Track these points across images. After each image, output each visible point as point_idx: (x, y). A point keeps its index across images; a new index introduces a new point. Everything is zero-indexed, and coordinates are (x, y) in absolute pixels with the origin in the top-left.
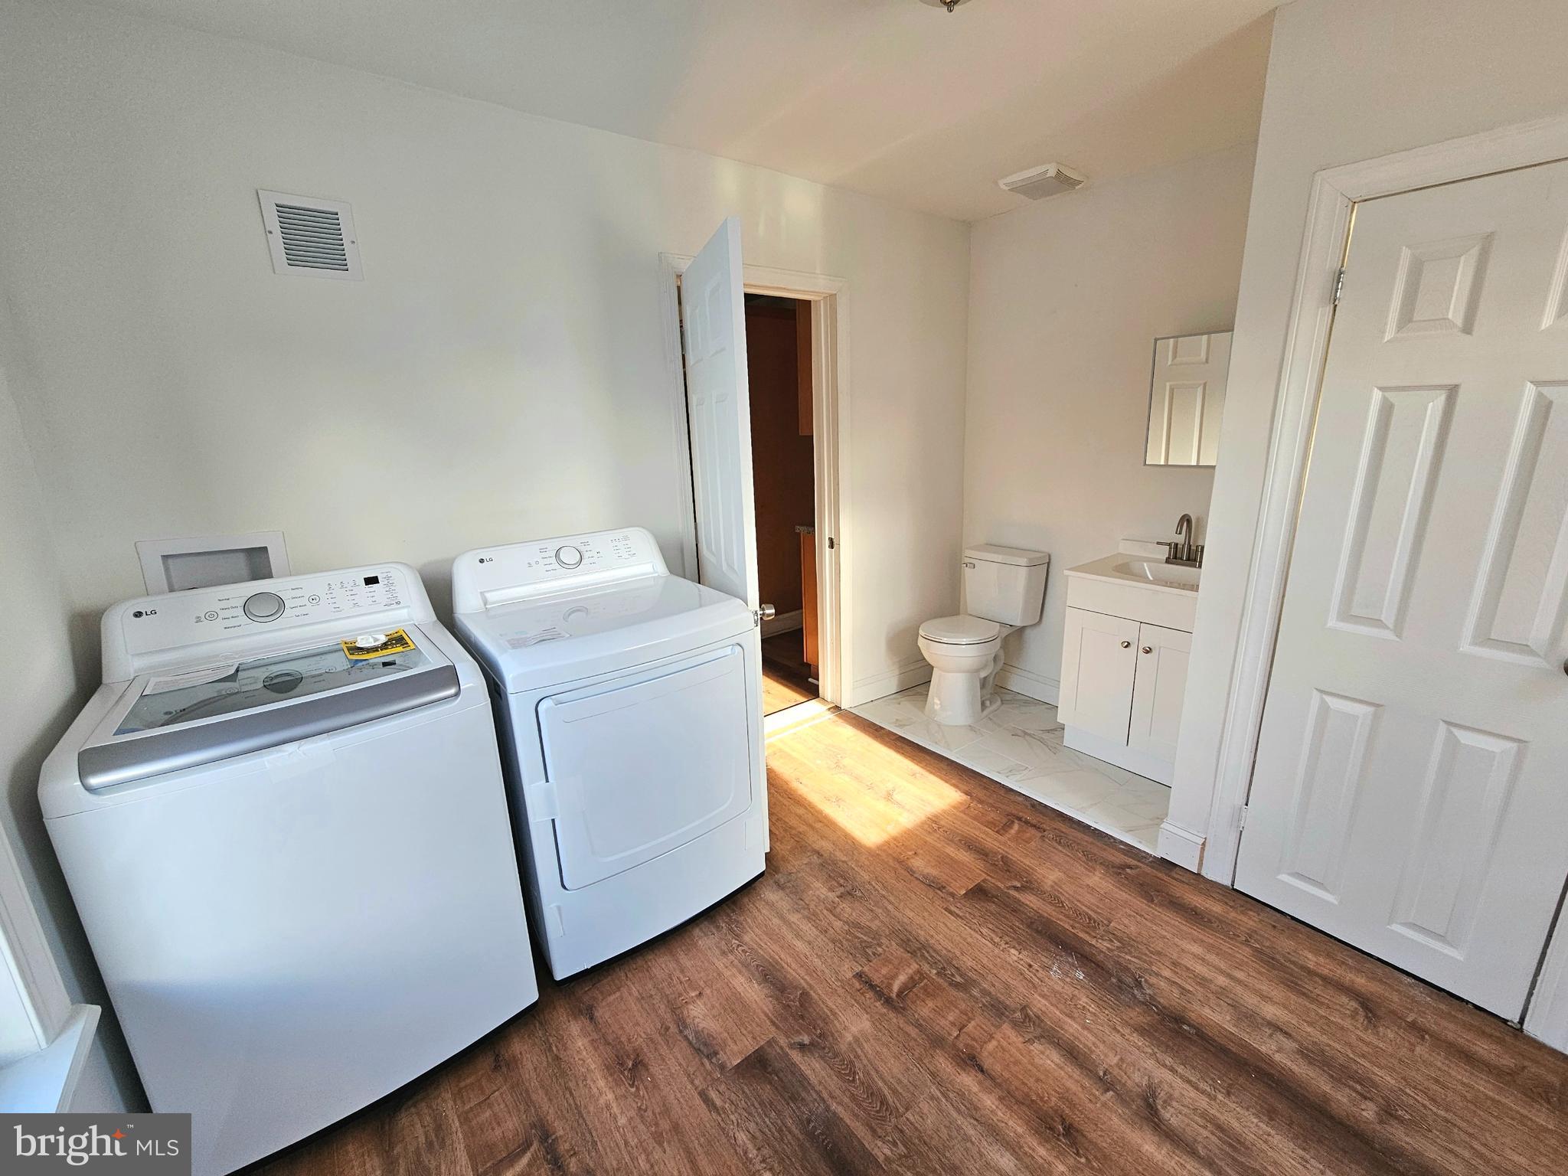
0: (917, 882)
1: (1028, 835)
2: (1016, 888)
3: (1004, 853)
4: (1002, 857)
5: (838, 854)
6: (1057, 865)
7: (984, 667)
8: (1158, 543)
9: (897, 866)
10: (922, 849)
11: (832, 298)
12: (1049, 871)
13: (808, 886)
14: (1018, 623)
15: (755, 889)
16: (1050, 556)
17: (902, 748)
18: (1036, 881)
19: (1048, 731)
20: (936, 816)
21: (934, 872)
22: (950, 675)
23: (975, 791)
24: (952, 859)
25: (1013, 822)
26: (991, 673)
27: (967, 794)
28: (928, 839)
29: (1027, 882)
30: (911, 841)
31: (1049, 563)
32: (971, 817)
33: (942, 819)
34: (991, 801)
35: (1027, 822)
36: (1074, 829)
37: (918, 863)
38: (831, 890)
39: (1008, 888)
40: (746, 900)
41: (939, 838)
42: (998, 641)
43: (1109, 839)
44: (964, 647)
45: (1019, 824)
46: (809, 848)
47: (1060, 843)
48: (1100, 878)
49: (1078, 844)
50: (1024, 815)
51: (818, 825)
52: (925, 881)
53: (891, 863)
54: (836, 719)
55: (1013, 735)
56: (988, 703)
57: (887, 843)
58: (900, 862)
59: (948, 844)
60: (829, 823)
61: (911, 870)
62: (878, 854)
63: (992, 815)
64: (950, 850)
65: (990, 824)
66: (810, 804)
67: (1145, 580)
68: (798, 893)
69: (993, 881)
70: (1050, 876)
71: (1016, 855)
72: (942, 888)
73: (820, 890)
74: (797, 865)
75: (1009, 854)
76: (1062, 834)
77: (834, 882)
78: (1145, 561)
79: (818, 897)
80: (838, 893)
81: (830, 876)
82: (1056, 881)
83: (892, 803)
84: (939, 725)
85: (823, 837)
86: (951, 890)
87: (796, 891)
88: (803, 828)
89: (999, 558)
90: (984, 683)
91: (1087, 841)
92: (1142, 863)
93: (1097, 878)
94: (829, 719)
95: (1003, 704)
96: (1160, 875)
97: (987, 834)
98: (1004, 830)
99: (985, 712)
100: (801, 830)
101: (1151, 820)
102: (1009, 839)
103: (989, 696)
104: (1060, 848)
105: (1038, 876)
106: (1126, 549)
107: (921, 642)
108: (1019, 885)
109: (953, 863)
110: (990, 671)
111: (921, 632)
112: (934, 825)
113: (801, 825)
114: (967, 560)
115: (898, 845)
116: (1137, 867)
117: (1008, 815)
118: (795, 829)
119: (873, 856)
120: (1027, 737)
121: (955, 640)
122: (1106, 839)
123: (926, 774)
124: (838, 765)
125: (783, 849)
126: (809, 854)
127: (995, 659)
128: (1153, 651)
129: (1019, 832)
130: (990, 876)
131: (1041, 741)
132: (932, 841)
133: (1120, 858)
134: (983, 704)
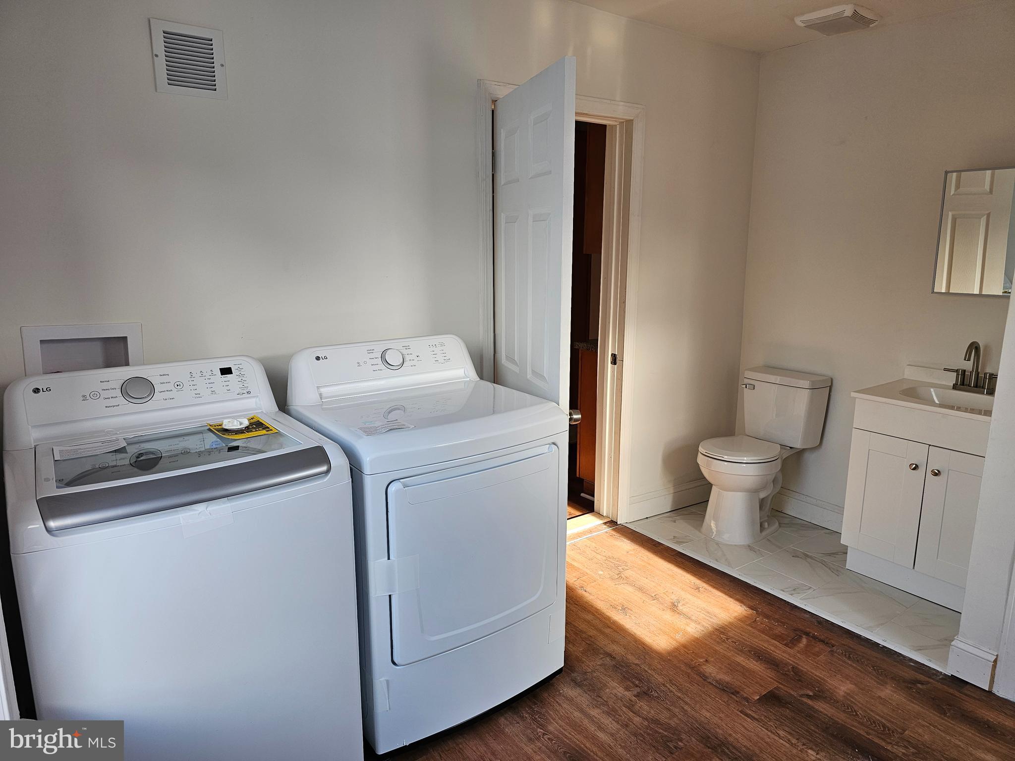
0: (711, 686)
1: (817, 649)
2: (809, 696)
3: (794, 664)
4: (793, 668)
5: (630, 657)
6: (847, 677)
7: (764, 487)
8: (945, 370)
9: (689, 671)
10: (712, 657)
11: (628, 125)
12: (840, 682)
13: (605, 685)
14: (798, 445)
15: (553, 685)
16: (832, 380)
17: (683, 563)
18: (828, 691)
19: (830, 555)
20: (723, 627)
21: (727, 678)
22: (729, 495)
23: (760, 607)
24: (743, 667)
25: (801, 637)
26: (770, 494)
27: (753, 610)
28: (717, 648)
29: (820, 692)
30: (701, 650)
31: (831, 387)
32: (759, 630)
33: (729, 631)
34: (777, 617)
35: (814, 637)
36: (862, 645)
37: (710, 670)
38: (627, 689)
39: (802, 696)
40: (546, 695)
41: (728, 648)
42: (779, 461)
43: (898, 656)
44: (744, 465)
45: (807, 638)
46: (602, 651)
47: (849, 658)
48: (892, 691)
49: (868, 660)
50: (812, 631)
51: (607, 631)
52: (718, 685)
53: (683, 667)
54: (614, 533)
55: (793, 556)
56: (766, 525)
57: (676, 649)
58: (692, 668)
59: (738, 654)
60: (618, 630)
61: (704, 675)
62: (669, 660)
63: (780, 629)
64: (740, 659)
65: (779, 638)
66: (597, 610)
67: (933, 404)
68: (595, 690)
69: (786, 689)
70: (842, 688)
71: (807, 666)
72: (736, 693)
73: (616, 689)
74: (592, 665)
75: (798, 665)
76: (851, 650)
77: (629, 683)
78: (932, 387)
79: (615, 695)
80: (635, 693)
81: (624, 677)
82: (848, 692)
83: (678, 613)
84: (717, 544)
85: (614, 641)
86: (745, 695)
87: (593, 689)
88: (592, 632)
89: (777, 379)
90: (762, 502)
91: (876, 658)
92: (933, 679)
93: (888, 691)
94: (607, 532)
95: (780, 526)
96: (951, 691)
97: (776, 647)
98: (793, 644)
99: (764, 533)
100: (590, 634)
101: (938, 640)
102: (798, 652)
103: (767, 518)
104: (850, 662)
105: (829, 686)
106: (911, 374)
107: (701, 460)
108: (811, 694)
109: (745, 672)
110: (769, 493)
111: (701, 449)
112: (722, 636)
113: (591, 630)
114: (746, 381)
115: (689, 652)
116: (928, 683)
117: (795, 630)
118: (585, 633)
119: (664, 661)
120: (809, 560)
121: (736, 458)
122: (895, 656)
123: (710, 588)
124: (620, 576)
125: (577, 650)
126: (602, 656)
127: (774, 481)
128: (942, 473)
129: (807, 646)
130: (782, 684)
131: (823, 563)
132: (721, 651)
133: (909, 674)
134: (761, 525)
